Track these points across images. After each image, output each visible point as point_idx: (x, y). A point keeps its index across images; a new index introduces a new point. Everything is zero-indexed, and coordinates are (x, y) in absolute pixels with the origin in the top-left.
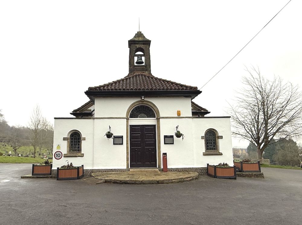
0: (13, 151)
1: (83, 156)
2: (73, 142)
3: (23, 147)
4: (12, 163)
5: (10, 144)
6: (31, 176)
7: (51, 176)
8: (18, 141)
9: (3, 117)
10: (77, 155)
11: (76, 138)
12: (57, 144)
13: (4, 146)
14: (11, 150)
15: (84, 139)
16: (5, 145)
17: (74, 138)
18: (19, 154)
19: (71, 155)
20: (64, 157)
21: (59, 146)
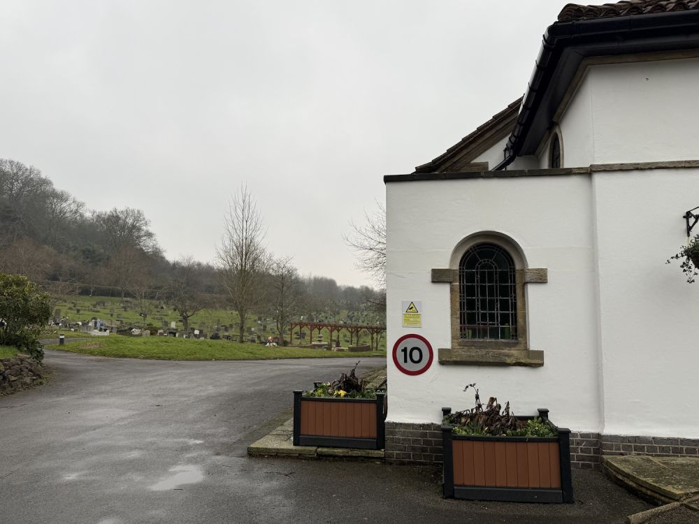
0: (180, 321)
1: (542, 365)
2: (478, 291)
3: (202, 312)
4: (187, 360)
5: (173, 305)
6: (292, 447)
7: (381, 452)
8: (192, 298)
9: (153, 238)
10: (508, 356)
11: (491, 274)
12: (403, 302)
13: (159, 310)
14: (174, 319)
15: (541, 277)
16: (159, 307)
17: (483, 274)
18: (193, 329)
19: (475, 353)
20: (442, 363)
21: (412, 310)
